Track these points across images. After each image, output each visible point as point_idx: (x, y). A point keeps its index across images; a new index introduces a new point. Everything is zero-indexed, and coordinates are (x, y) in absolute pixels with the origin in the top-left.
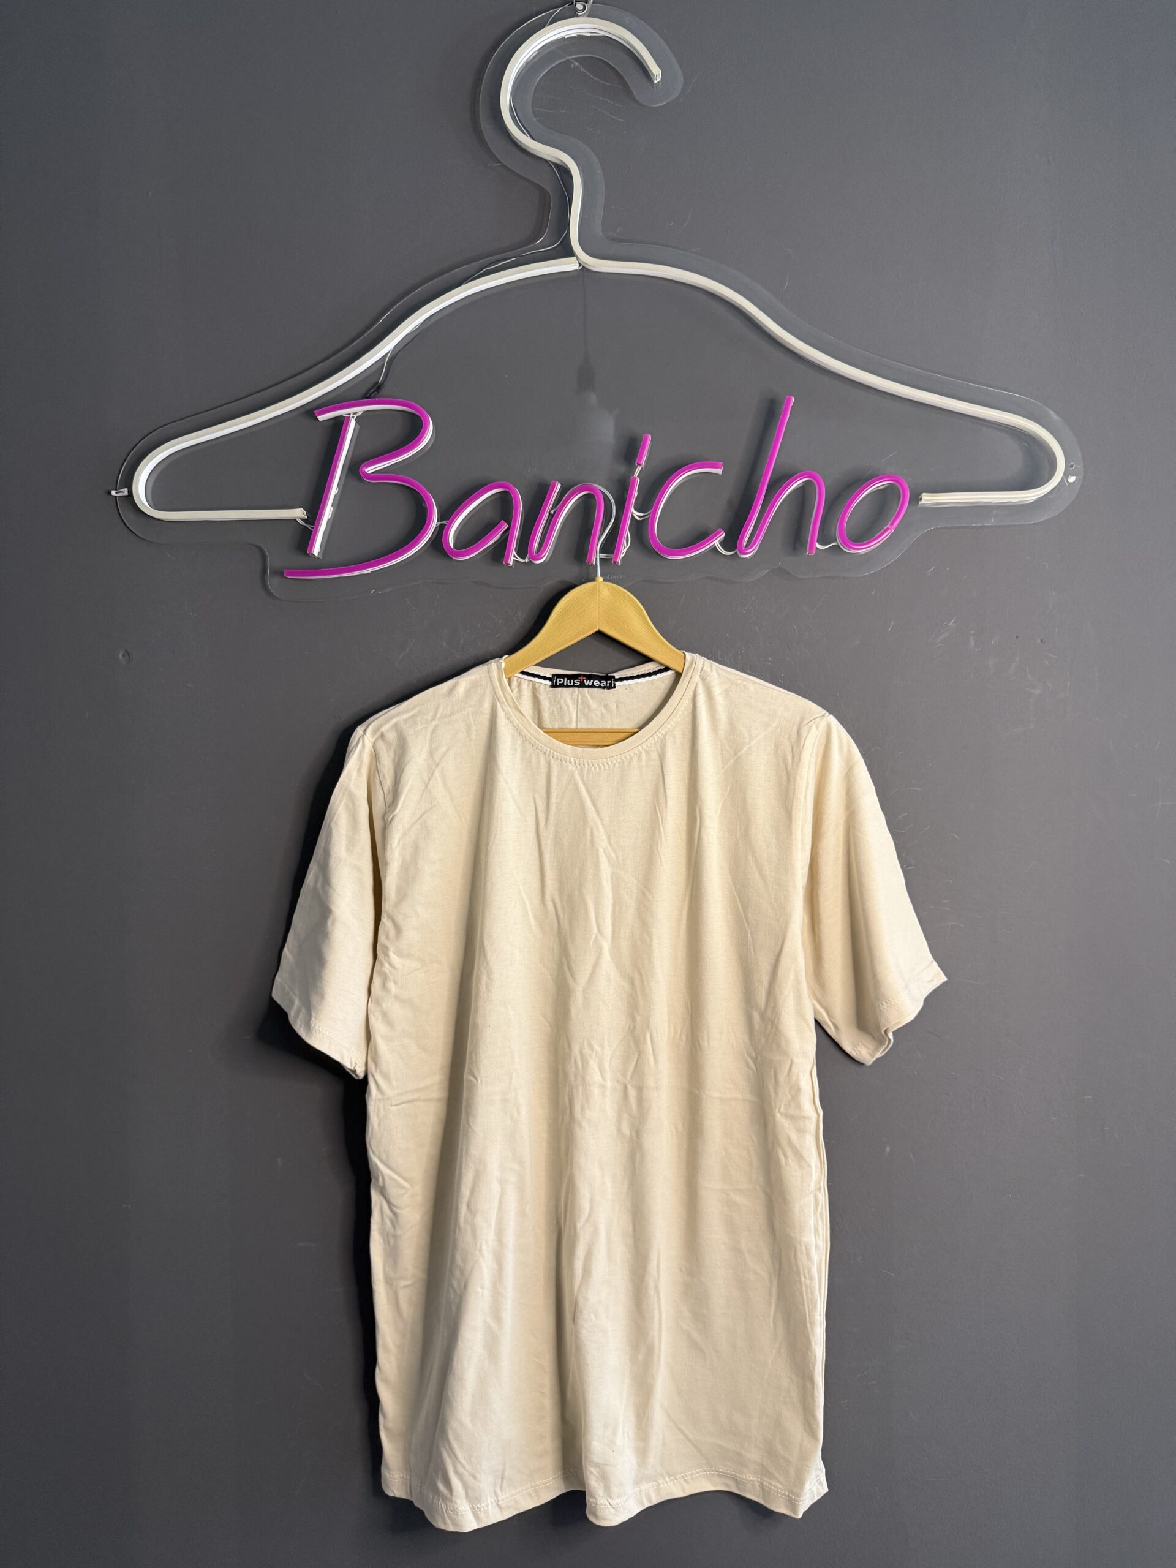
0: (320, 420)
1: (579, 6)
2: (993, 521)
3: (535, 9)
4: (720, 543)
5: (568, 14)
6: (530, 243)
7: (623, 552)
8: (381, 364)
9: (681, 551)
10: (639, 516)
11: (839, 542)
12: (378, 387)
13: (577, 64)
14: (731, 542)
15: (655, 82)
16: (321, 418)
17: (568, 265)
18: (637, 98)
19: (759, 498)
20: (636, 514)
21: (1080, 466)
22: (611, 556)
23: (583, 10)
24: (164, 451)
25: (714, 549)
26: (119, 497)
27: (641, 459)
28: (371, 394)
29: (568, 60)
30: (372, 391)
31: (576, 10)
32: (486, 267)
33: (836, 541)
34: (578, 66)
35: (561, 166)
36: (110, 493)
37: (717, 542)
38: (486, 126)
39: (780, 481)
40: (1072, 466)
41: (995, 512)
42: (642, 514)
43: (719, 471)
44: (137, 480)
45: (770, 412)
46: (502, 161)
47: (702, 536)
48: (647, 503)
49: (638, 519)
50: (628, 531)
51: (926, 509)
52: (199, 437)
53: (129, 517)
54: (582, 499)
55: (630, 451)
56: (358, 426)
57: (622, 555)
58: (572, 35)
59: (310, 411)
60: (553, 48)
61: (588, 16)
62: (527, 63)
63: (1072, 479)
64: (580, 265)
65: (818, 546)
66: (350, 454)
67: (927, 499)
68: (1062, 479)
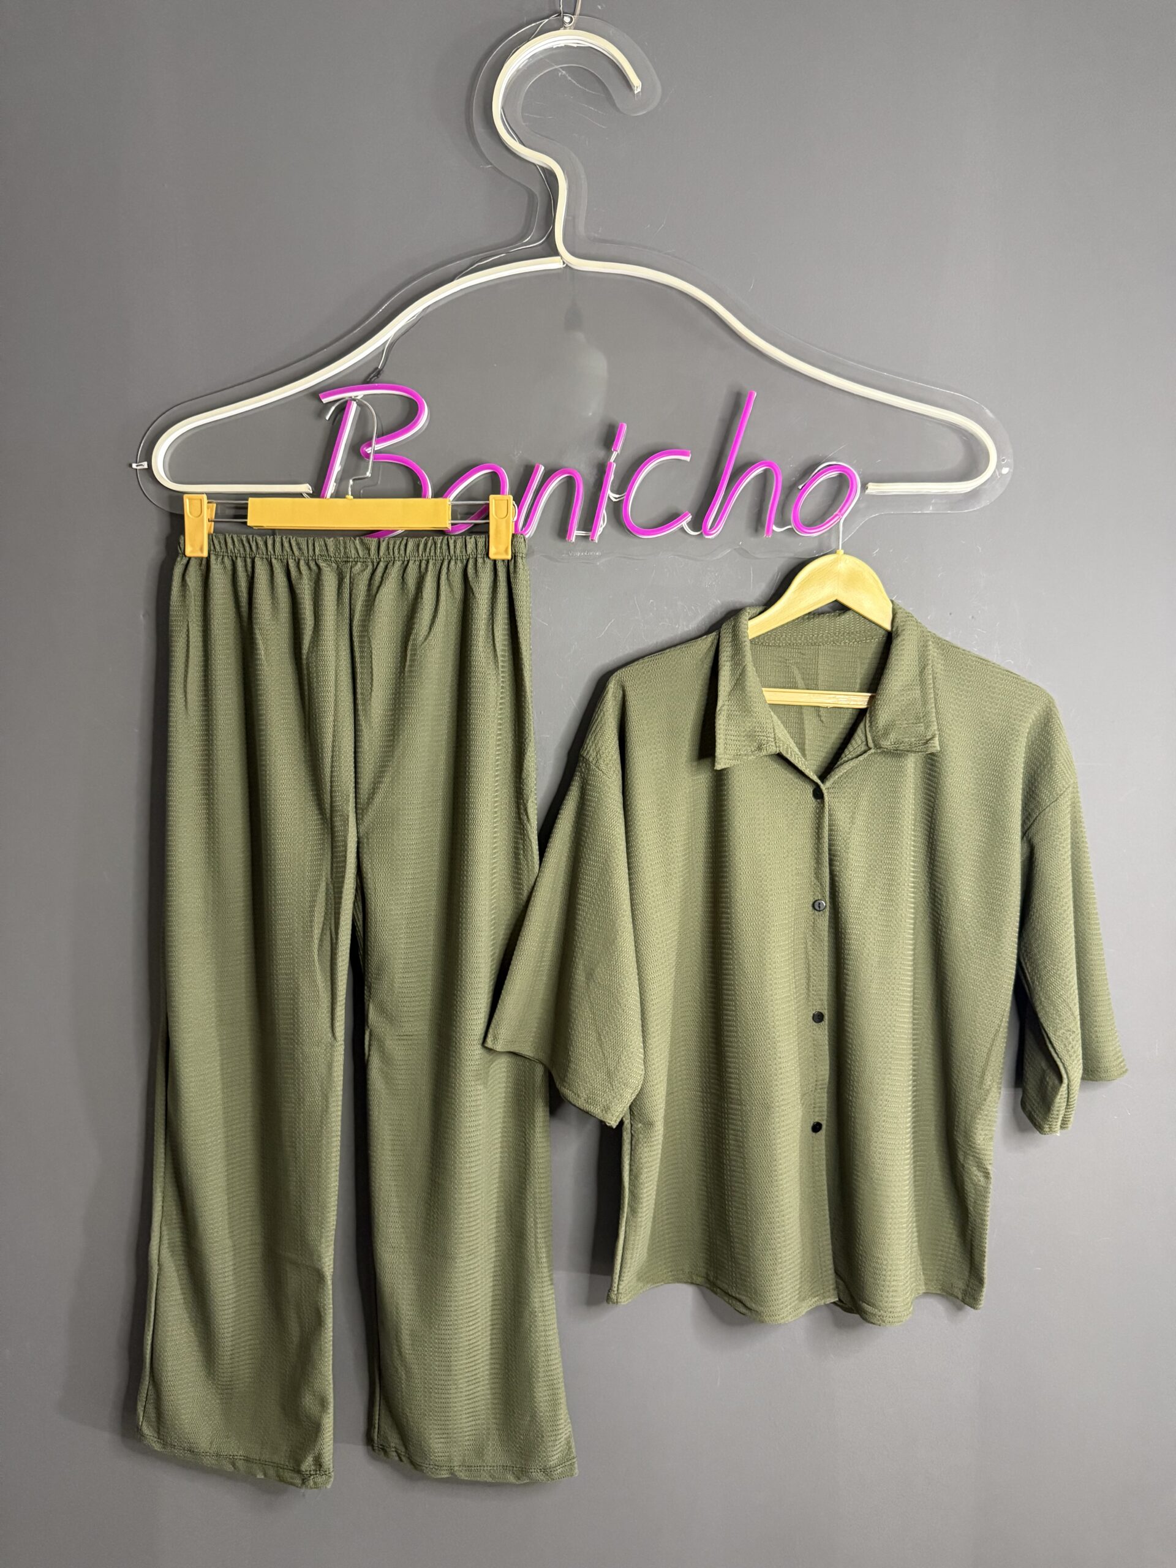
0: (324, 402)
1: (567, 19)
2: (931, 508)
3: (525, 19)
4: (688, 524)
5: (556, 26)
6: (516, 242)
7: (600, 530)
8: (381, 349)
9: (653, 531)
10: (616, 498)
11: (792, 526)
12: (378, 372)
13: (564, 72)
14: (698, 523)
15: (636, 92)
16: (325, 401)
17: (551, 264)
18: (618, 106)
19: (723, 483)
20: (613, 496)
21: (1011, 461)
22: (589, 534)
23: (570, 23)
24: (182, 427)
25: (682, 529)
26: (140, 470)
27: (616, 445)
28: (374, 377)
29: (556, 69)
30: (372, 375)
31: (563, 22)
32: (477, 262)
33: (790, 524)
34: (564, 75)
35: (547, 169)
36: (131, 465)
37: (684, 523)
38: (479, 129)
39: (740, 471)
40: (1003, 460)
41: (933, 501)
42: (617, 496)
43: (688, 459)
44: (156, 457)
45: (737, 406)
46: (493, 162)
47: (673, 518)
48: (623, 486)
49: (614, 500)
50: (604, 511)
51: (873, 496)
52: (213, 416)
53: (149, 489)
54: (562, 481)
55: (609, 438)
56: (359, 408)
57: (599, 533)
58: (563, 45)
59: (315, 394)
60: (541, 56)
61: (576, 28)
62: (518, 71)
63: (1005, 471)
64: (564, 263)
65: (775, 528)
66: (353, 432)
67: (873, 488)
68: (995, 472)
